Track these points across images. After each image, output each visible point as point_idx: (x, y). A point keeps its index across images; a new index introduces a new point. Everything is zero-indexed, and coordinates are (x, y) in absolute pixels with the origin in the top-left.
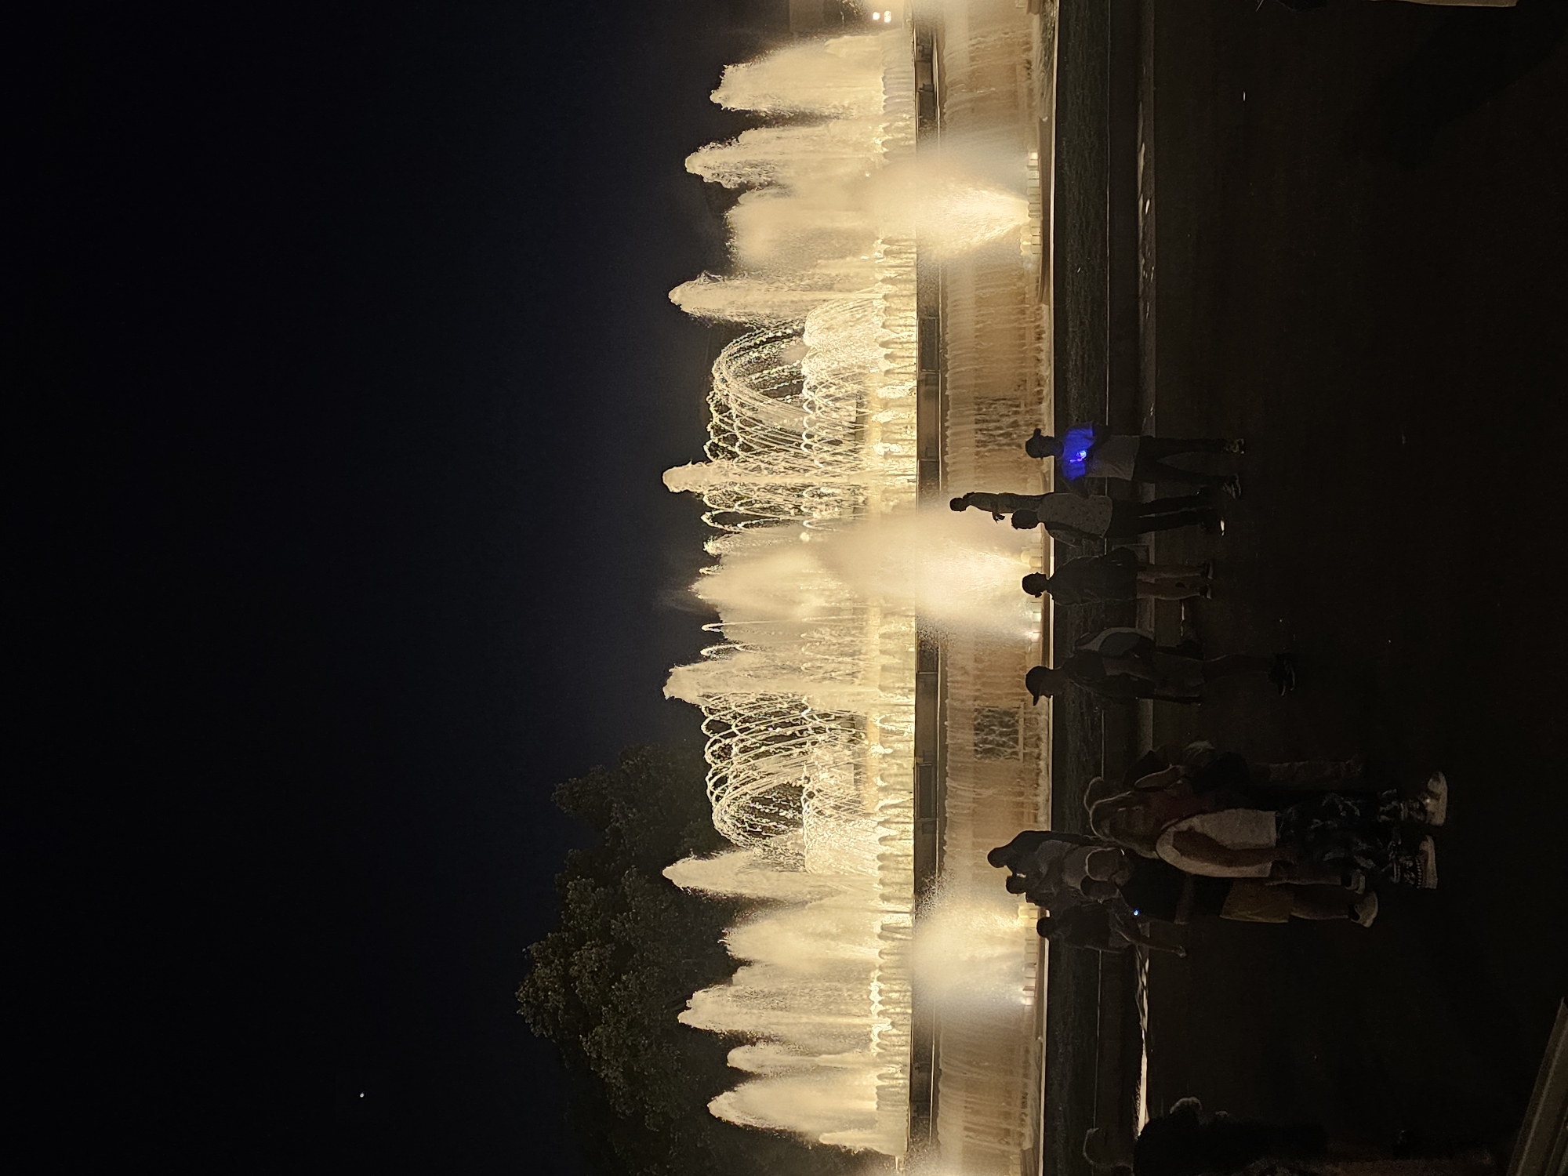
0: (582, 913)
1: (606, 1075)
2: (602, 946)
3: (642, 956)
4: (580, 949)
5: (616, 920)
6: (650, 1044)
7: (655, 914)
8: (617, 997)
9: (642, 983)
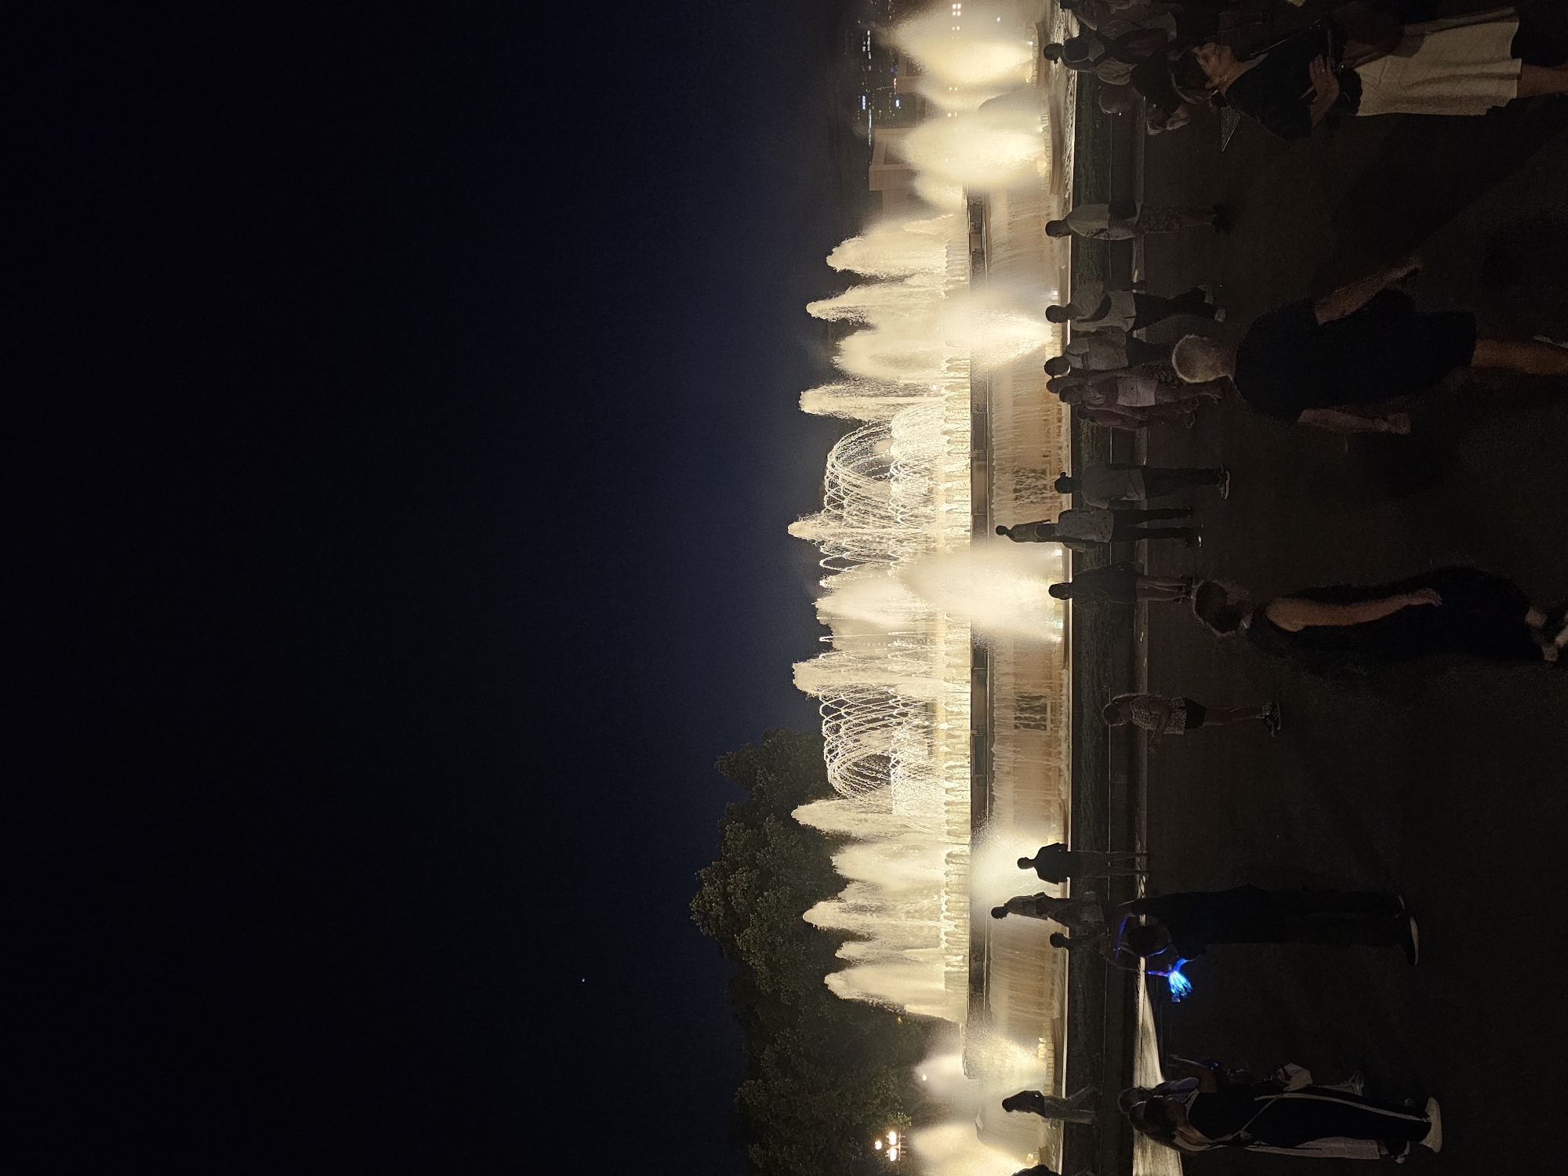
0: (736, 848)
1: (753, 964)
2: (751, 871)
3: (778, 879)
4: (734, 873)
5: (760, 852)
6: (784, 942)
7: (787, 849)
8: (761, 908)
9: (778, 898)
